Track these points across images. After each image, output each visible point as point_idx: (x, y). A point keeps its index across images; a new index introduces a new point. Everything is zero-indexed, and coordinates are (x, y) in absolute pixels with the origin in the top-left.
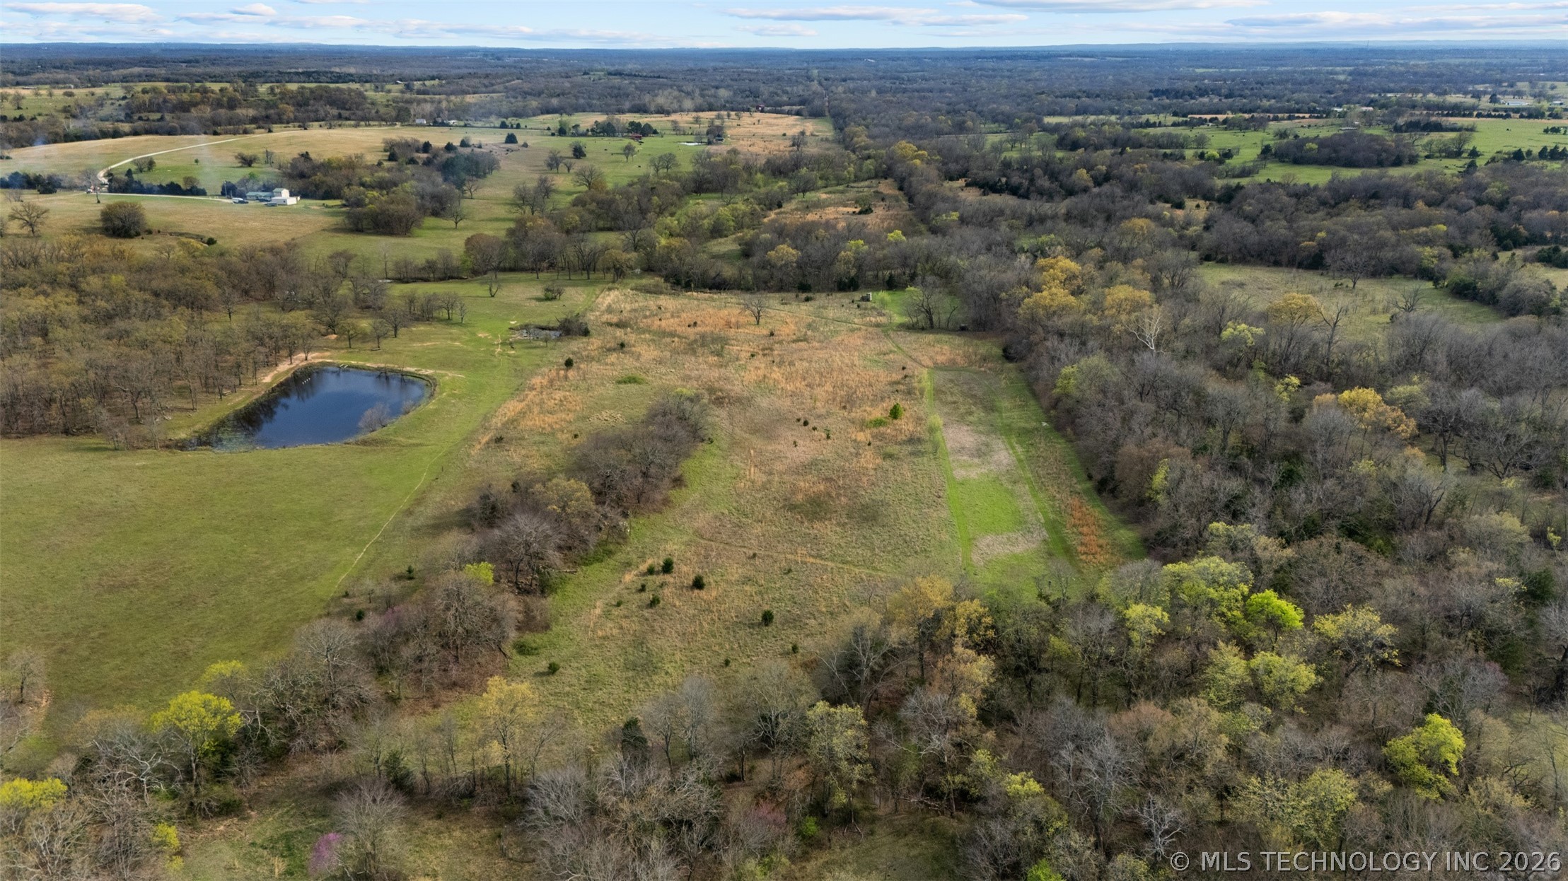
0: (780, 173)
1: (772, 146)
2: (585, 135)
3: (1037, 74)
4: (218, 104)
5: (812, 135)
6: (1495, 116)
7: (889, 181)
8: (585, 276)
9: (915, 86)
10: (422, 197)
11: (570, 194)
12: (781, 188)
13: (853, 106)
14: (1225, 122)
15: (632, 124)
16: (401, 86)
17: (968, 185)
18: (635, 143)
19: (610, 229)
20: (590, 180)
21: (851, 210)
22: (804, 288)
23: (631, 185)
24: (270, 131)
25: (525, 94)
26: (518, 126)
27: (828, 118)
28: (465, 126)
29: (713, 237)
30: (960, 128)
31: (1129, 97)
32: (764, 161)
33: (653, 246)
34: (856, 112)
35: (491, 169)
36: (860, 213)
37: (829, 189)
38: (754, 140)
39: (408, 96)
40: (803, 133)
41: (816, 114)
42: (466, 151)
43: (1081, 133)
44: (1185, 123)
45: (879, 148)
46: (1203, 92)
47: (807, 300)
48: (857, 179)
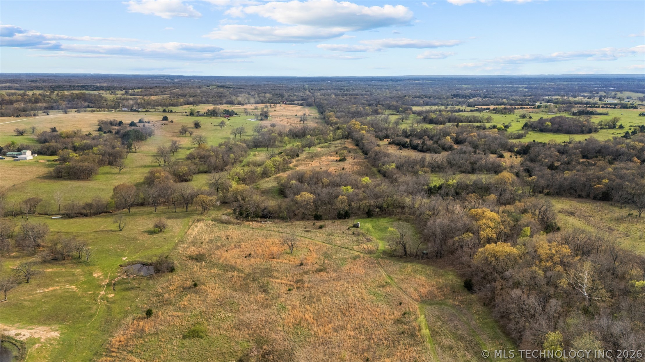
0: (297, 136)
1: (291, 121)
2: (203, 115)
3: (399, 88)
4: (30, 101)
5: (309, 115)
6: (609, 108)
7: (350, 140)
8: (185, 210)
9: (350, 92)
10: (103, 155)
11: (189, 149)
12: (297, 146)
13: (326, 102)
14: (494, 110)
15: (225, 110)
16: (123, 92)
17: (390, 143)
18: (225, 120)
19: (206, 172)
20: (200, 141)
21: (335, 158)
22: (318, 218)
23: (220, 145)
24: (48, 114)
25: (178, 96)
26: (171, 111)
27: (315, 107)
28: (146, 111)
29: (263, 177)
30: (376, 113)
31: (444, 98)
32: (288, 130)
33: (227, 190)
34: (327, 105)
35: (150, 136)
36: (340, 160)
37: (321, 145)
38: (283, 118)
39: (126, 96)
40: (305, 115)
41: (309, 105)
42: (141, 125)
43: (433, 116)
44: (476, 110)
45: (342, 124)
46: (474, 96)
47: (321, 227)
48: (334, 139)
